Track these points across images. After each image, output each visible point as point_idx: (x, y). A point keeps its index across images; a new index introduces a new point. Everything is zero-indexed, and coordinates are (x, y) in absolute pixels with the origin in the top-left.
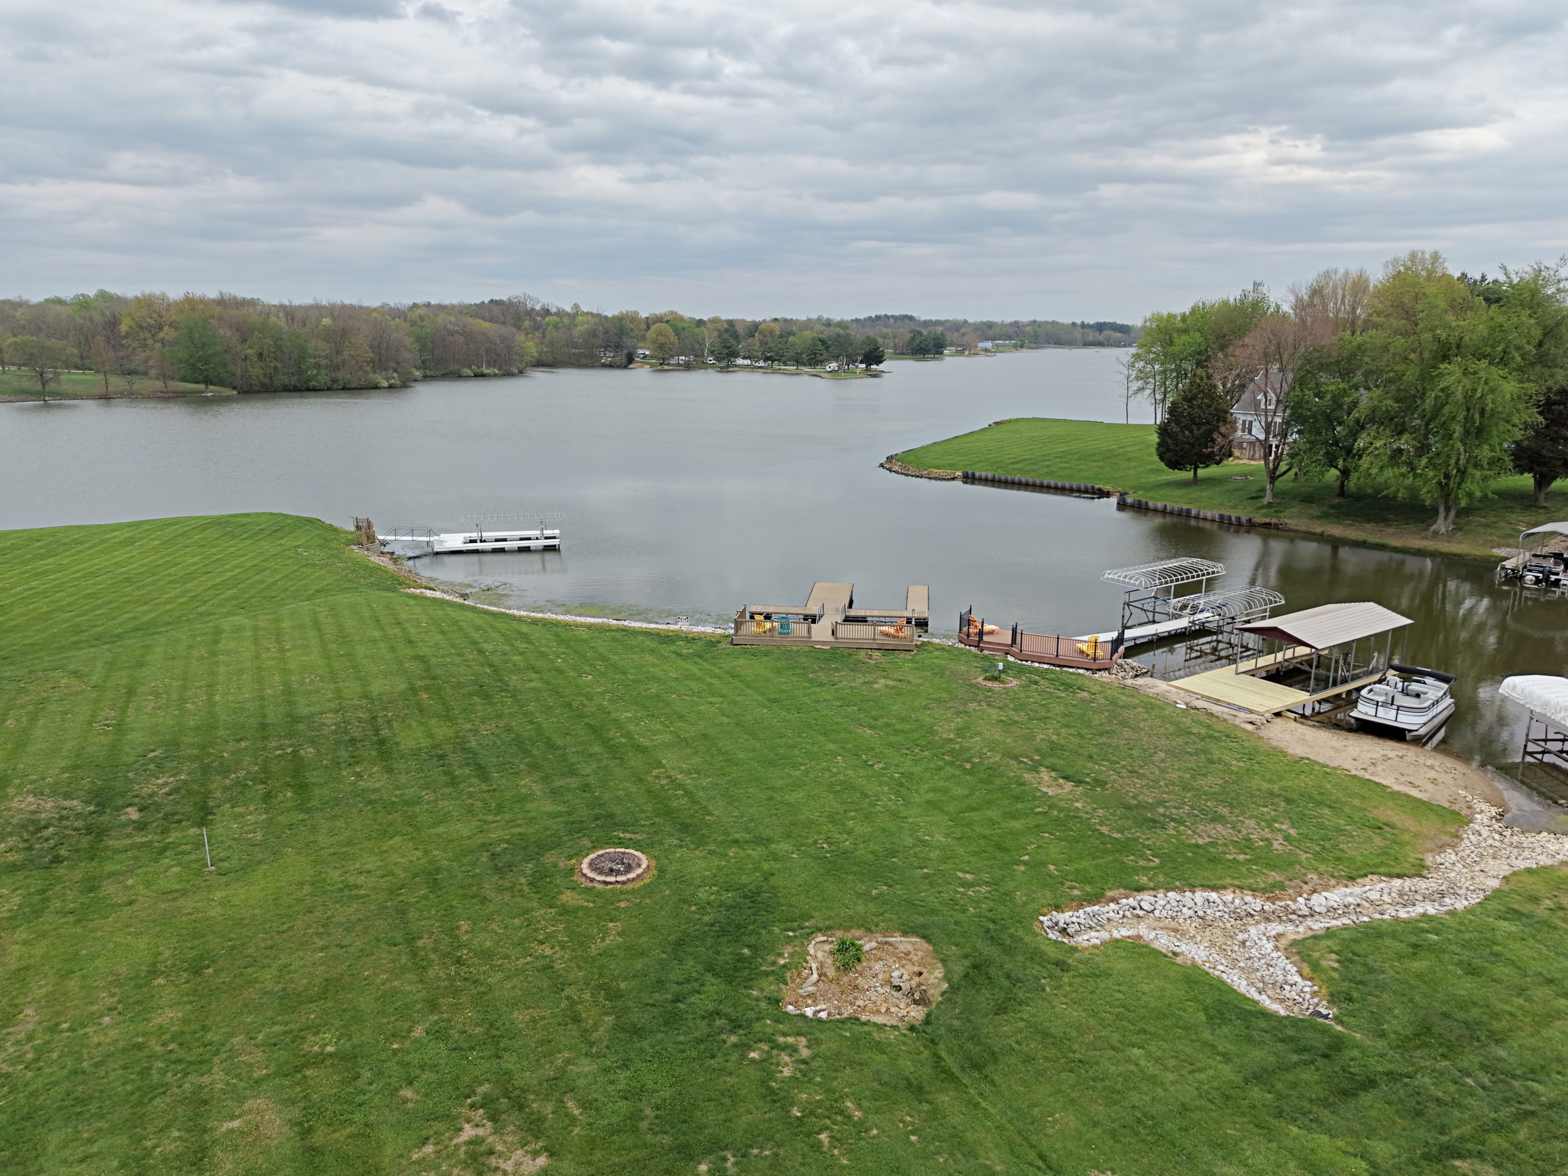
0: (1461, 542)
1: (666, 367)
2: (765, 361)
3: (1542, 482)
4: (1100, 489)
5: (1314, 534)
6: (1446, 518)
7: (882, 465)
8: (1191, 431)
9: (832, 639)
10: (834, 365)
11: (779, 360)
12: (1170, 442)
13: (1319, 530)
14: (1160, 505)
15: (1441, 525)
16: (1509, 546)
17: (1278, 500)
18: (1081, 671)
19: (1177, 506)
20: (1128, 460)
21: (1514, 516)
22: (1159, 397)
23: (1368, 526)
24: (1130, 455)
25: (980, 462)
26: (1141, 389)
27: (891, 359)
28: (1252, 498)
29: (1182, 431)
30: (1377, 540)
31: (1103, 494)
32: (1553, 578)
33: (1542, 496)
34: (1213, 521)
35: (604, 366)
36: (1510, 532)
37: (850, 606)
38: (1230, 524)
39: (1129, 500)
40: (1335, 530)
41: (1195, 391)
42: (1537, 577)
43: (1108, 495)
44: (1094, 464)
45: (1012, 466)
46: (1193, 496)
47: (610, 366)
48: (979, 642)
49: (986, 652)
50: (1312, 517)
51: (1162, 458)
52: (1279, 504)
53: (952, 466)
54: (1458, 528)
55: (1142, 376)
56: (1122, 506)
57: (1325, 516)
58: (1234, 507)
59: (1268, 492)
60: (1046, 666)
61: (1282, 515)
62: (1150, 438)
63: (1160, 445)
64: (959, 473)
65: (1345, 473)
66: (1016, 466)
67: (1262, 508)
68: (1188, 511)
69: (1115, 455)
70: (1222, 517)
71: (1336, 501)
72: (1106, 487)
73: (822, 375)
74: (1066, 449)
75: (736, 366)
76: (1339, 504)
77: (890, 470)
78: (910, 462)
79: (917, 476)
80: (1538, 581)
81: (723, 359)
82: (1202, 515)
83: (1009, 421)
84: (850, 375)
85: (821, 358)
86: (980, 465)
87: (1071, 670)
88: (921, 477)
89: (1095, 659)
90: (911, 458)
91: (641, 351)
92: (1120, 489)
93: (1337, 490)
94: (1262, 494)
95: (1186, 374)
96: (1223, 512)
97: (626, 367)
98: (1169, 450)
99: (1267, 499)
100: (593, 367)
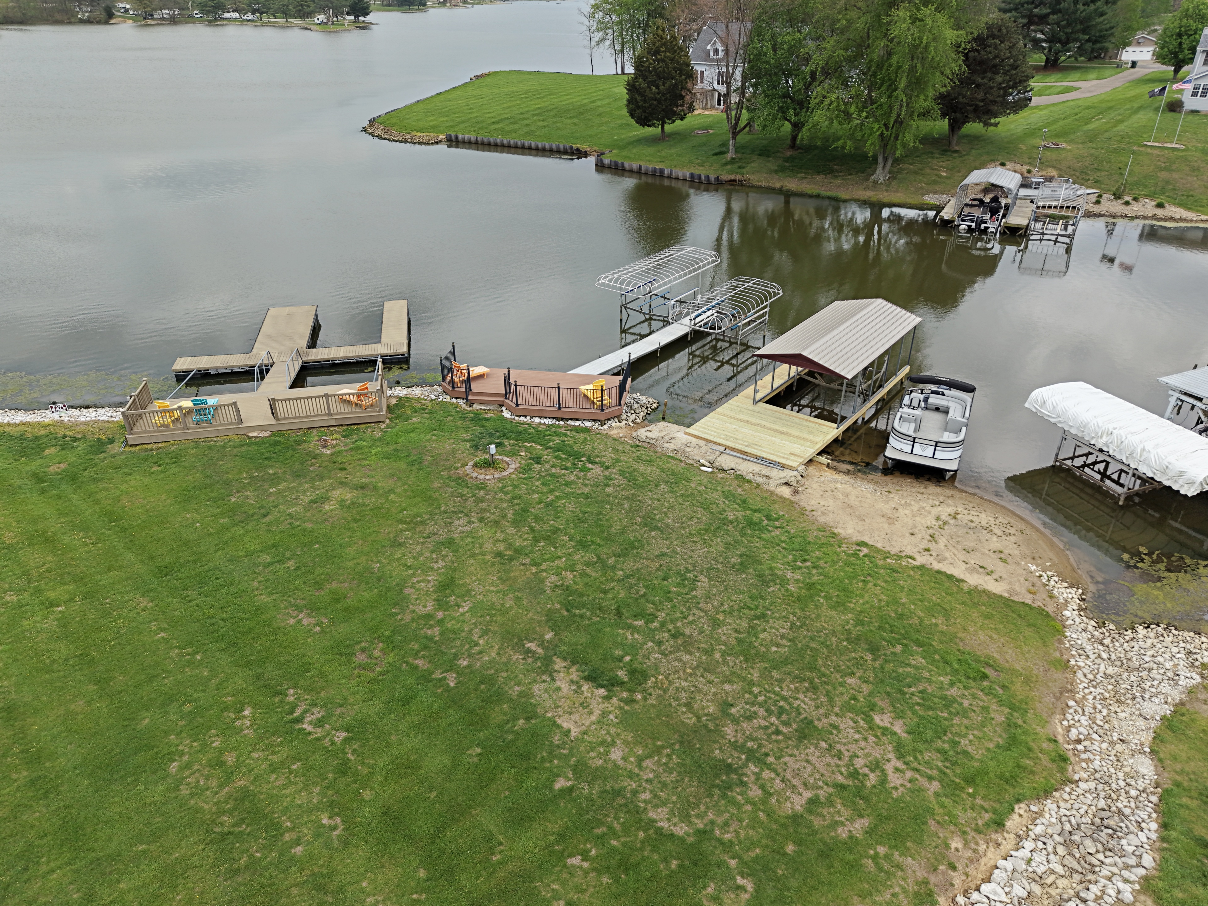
0: (897, 191)
1: (150, 22)
2: (253, 13)
3: (955, 126)
4: (578, 150)
5: (774, 189)
6: (884, 168)
7: (364, 130)
8: (657, 87)
9: (273, 422)
10: (322, 17)
11: (267, 13)
12: (639, 98)
13: (778, 185)
14: (635, 166)
15: (880, 175)
16: (935, 192)
17: (739, 155)
18: (588, 424)
19: (650, 166)
20: (600, 115)
21: (935, 161)
22: (618, 47)
23: (819, 178)
24: (601, 110)
25: (462, 122)
26: (602, 40)
27: (379, 10)
28: (716, 154)
29: (649, 87)
30: (829, 194)
31: (581, 154)
32: (983, 226)
33: (955, 140)
34: (685, 180)
35: (82, 22)
36: (934, 178)
37: (313, 343)
38: (700, 182)
39: (606, 161)
40: (792, 184)
41: (658, 44)
42: (969, 226)
43: (586, 155)
44: (570, 121)
45: (493, 127)
46: (663, 154)
47: (89, 22)
48: (467, 394)
49: (476, 407)
50: (771, 172)
51: (632, 116)
52: (740, 159)
53: (434, 128)
54: (893, 177)
55: (603, 27)
56: (600, 167)
57: (781, 170)
58: (702, 165)
59: (731, 147)
60: (548, 421)
61: (744, 171)
62: (616, 90)
63: (629, 102)
64: (442, 136)
65: (797, 126)
66: (497, 126)
67: (726, 164)
68: (662, 171)
69: (588, 111)
70: (692, 175)
71: (789, 153)
72: (584, 147)
73: (312, 27)
74: (543, 105)
75: (224, 19)
76: (791, 156)
77: (372, 135)
78: (393, 125)
79: (401, 142)
80: (970, 230)
81: (209, 12)
82: (674, 176)
83: (489, 75)
84: (339, 28)
85: (307, 10)
86: (462, 126)
87: (577, 423)
88: (405, 142)
89: (602, 408)
90: (394, 120)
91: (121, 5)
92: (596, 148)
93: (789, 142)
94: (724, 149)
95: (639, 24)
96: (693, 170)
97: (107, 23)
98: (638, 107)
99: (730, 155)
100: (70, 23)
